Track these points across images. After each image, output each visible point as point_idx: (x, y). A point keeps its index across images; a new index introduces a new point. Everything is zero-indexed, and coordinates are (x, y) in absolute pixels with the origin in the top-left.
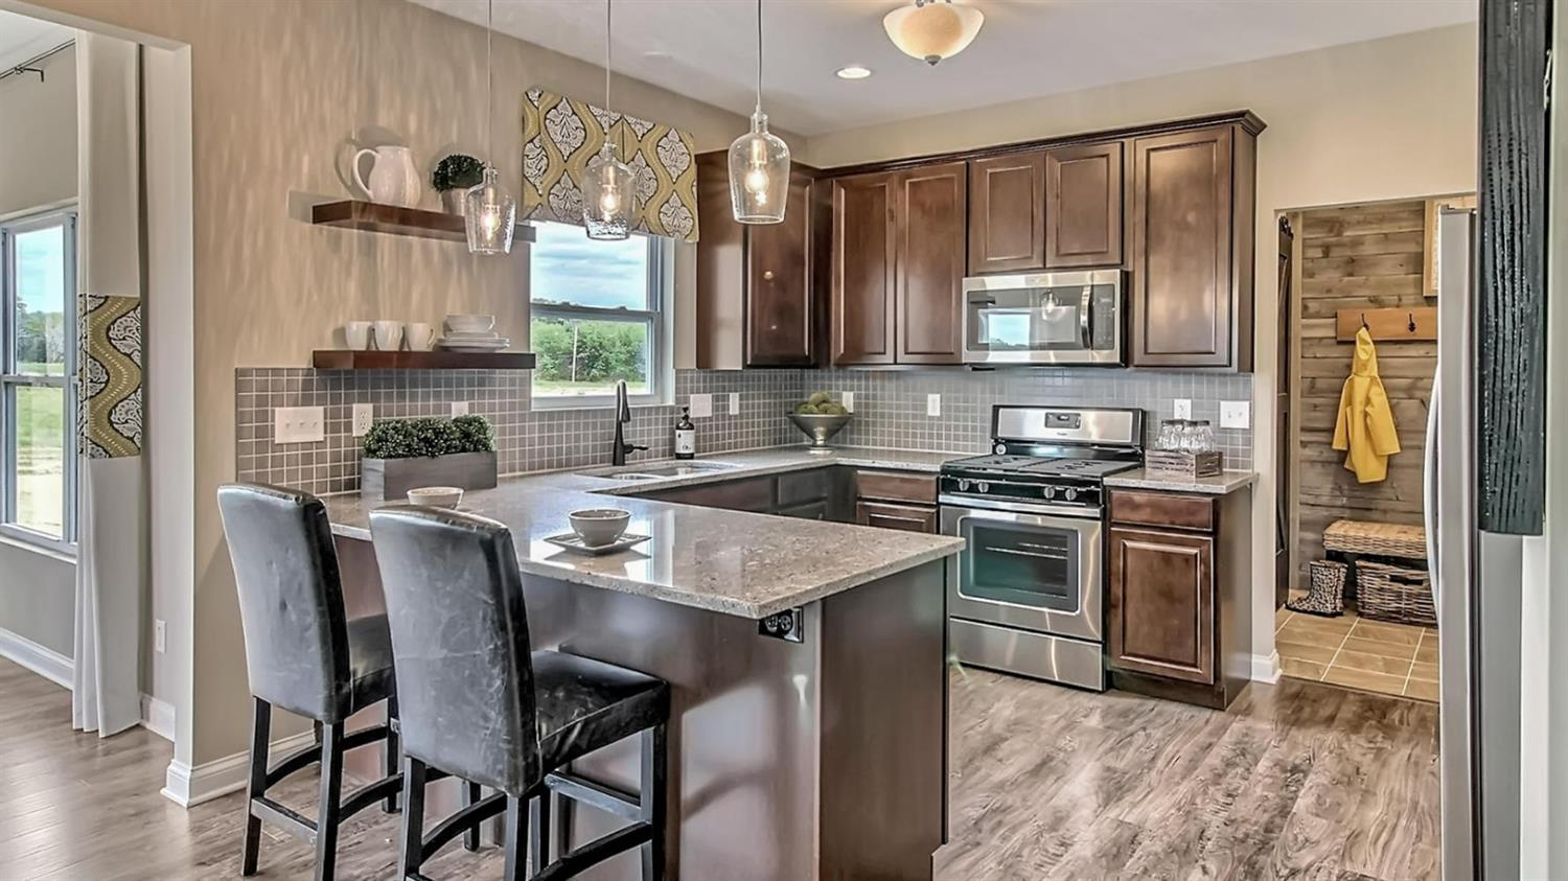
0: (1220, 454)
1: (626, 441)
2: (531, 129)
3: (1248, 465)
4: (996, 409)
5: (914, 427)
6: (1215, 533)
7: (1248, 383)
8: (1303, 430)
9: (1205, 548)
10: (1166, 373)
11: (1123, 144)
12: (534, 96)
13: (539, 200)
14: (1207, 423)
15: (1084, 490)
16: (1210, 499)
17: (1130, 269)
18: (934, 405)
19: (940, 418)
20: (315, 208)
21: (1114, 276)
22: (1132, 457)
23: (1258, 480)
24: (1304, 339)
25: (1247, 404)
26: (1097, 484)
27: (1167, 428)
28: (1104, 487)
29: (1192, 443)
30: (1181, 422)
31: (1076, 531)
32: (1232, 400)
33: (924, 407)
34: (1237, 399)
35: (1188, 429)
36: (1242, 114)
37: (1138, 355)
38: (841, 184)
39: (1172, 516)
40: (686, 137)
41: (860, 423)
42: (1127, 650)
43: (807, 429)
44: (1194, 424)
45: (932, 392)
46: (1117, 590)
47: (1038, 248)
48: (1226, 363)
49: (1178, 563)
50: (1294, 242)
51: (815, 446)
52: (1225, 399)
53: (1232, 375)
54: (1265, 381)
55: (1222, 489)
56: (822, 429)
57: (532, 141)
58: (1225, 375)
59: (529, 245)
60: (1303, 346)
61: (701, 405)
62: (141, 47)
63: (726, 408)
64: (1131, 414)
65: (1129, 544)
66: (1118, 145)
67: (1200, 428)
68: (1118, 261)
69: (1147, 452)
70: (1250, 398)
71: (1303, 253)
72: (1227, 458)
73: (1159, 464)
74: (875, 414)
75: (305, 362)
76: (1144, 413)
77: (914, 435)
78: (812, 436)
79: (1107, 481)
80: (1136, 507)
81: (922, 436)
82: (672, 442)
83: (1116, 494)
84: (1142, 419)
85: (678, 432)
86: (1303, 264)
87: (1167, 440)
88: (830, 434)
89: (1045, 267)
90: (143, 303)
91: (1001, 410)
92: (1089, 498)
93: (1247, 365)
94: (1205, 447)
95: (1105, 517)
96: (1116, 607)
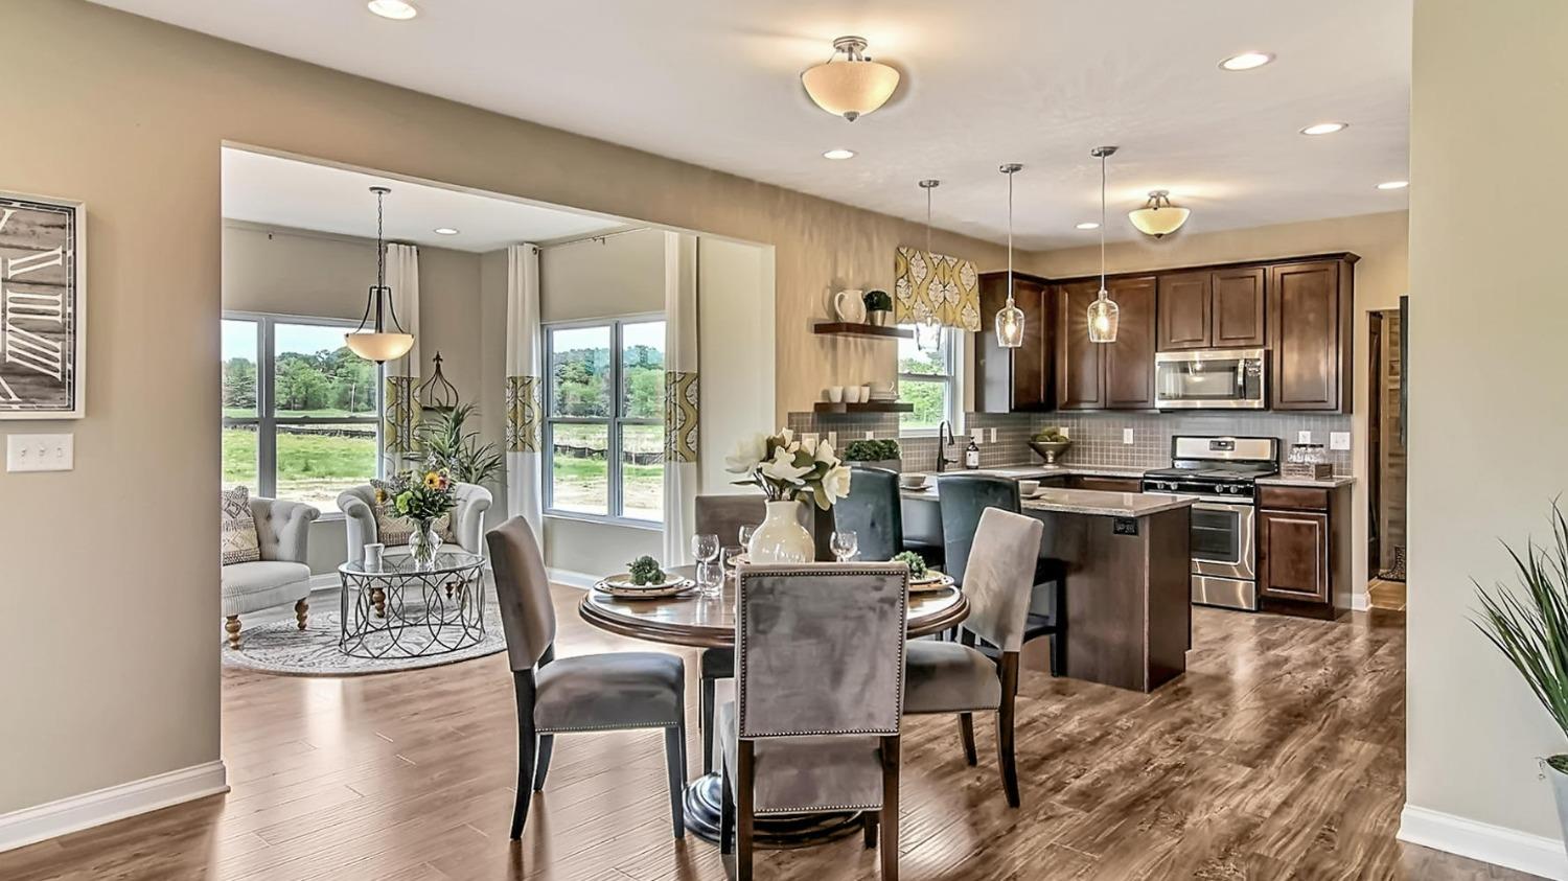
0: (1331, 466)
1: (945, 457)
2: (902, 270)
3: (1349, 473)
4: (1175, 438)
5: (1114, 451)
6: (1328, 512)
7: (1349, 420)
8: (1391, 455)
9: (1321, 520)
10: (1294, 415)
11: (1265, 270)
12: (904, 251)
13: (906, 312)
14: (1322, 446)
15: (1242, 487)
16: (1324, 491)
17: (1270, 348)
18: (1128, 436)
19: (1133, 445)
20: (816, 326)
21: (1259, 353)
22: (1271, 467)
23: (1355, 482)
24: (1391, 390)
25: (1348, 434)
26: (1251, 483)
27: (1296, 450)
28: (1256, 485)
29: (1312, 458)
30: (1305, 446)
31: (1237, 513)
32: (1338, 431)
33: (1121, 438)
34: (1342, 431)
35: (1310, 450)
36: (1344, 255)
37: (1276, 403)
38: (1066, 290)
39: (1301, 501)
40: (974, 266)
41: (1079, 449)
42: (1272, 584)
43: (1042, 453)
44: (1312, 446)
45: (1126, 427)
46: (1265, 548)
47: (1207, 334)
48: (1334, 407)
49: (1304, 530)
50: (1382, 321)
51: (1046, 462)
52: (1335, 431)
53: (1338, 415)
54: (1360, 420)
55: (1332, 484)
56: (1051, 452)
57: (902, 277)
58: (1333, 415)
59: (897, 341)
60: (1390, 396)
61: (978, 435)
62: (698, 238)
63: (990, 438)
64: (1269, 441)
65: (1272, 519)
66: (1262, 271)
67: (1318, 449)
68: (1261, 343)
69: (1282, 464)
70: (1350, 430)
71: (1390, 328)
72: (1335, 469)
73: (1290, 471)
74: (1090, 443)
75: (811, 410)
76: (1279, 441)
77: (1114, 457)
78: (1045, 456)
79: (1258, 481)
80: (1277, 496)
81: (1120, 457)
82: (964, 459)
83: (1263, 488)
84: (1278, 443)
85: (968, 453)
86: (1390, 337)
87: (1295, 457)
88: (1057, 456)
89: (1212, 347)
90: (698, 376)
91: (1179, 440)
92: (1246, 492)
93: (1349, 409)
94: (1321, 461)
95: (1257, 504)
96: (1264, 558)
